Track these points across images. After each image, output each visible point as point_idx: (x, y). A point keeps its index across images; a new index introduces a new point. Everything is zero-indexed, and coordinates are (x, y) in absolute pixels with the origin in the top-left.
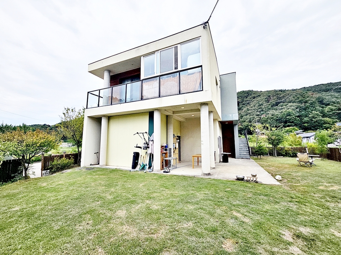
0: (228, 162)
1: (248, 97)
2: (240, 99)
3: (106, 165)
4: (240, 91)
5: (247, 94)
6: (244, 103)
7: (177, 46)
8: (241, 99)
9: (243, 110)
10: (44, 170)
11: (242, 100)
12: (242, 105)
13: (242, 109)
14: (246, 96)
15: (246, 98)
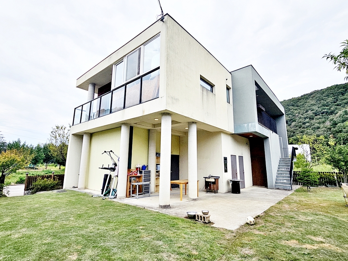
0: (240, 193)
1: (345, 93)
2: (331, 97)
3: (85, 188)
4: (330, 86)
5: (344, 90)
6: (338, 102)
7: (141, 48)
8: (333, 97)
9: (337, 114)
10: (27, 191)
11: (335, 99)
12: (335, 107)
13: (335, 112)
14: (342, 93)
15: (342, 95)
